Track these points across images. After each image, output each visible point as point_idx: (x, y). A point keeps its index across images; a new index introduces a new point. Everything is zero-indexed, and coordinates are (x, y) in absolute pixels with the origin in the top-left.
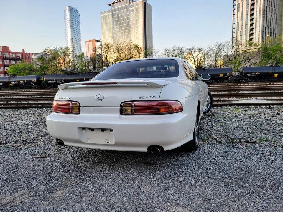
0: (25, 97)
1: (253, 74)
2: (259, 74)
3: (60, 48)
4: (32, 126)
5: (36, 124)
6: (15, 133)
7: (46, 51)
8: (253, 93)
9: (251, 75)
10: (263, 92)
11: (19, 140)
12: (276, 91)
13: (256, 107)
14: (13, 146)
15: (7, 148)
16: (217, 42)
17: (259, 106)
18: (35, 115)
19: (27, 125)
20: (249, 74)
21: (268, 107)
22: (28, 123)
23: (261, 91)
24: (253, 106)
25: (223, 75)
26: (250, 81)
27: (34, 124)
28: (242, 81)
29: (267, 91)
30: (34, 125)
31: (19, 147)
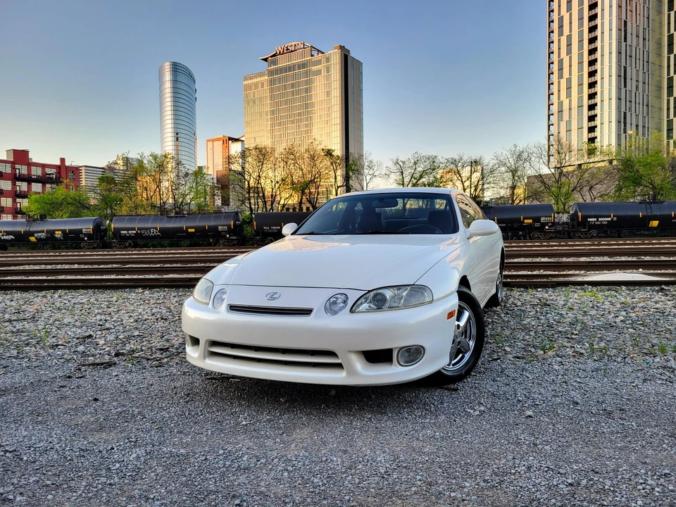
0: (86, 267)
1: (600, 219)
2: (615, 219)
4: (160, 323)
5: (166, 319)
6: (134, 337)
8: (612, 262)
9: (597, 221)
10: (634, 259)
11: (154, 349)
12: (663, 258)
13: (631, 288)
14: (148, 359)
15: (138, 362)
16: (515, 146)
17: (637, 287)
18: (147, 302)
19: (145, 320)
20: (591, 220)
21: (657, 288)
22: (146, 317)
23: (629, 256)
24: (624, 288)
25: (531, 221)
26: (595, 235)
27: (162, 319)
28: (577, 235)
29: (643, 257)
30: (162, 321)
31: (163, 361)
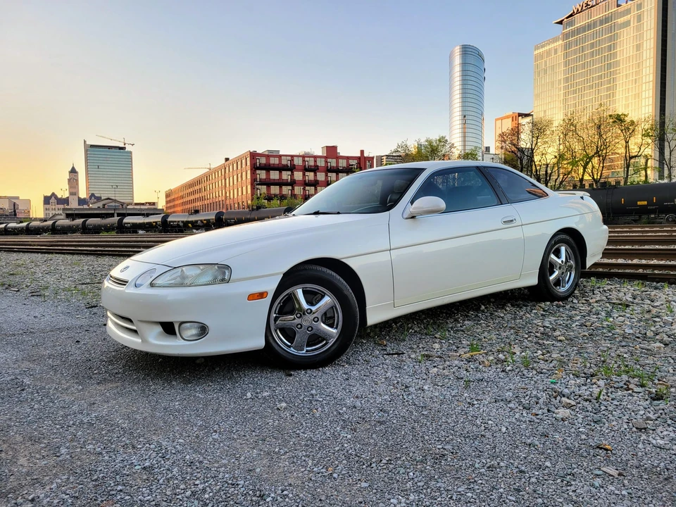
3: (427, 141)
7: (399, 150)
